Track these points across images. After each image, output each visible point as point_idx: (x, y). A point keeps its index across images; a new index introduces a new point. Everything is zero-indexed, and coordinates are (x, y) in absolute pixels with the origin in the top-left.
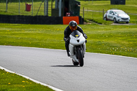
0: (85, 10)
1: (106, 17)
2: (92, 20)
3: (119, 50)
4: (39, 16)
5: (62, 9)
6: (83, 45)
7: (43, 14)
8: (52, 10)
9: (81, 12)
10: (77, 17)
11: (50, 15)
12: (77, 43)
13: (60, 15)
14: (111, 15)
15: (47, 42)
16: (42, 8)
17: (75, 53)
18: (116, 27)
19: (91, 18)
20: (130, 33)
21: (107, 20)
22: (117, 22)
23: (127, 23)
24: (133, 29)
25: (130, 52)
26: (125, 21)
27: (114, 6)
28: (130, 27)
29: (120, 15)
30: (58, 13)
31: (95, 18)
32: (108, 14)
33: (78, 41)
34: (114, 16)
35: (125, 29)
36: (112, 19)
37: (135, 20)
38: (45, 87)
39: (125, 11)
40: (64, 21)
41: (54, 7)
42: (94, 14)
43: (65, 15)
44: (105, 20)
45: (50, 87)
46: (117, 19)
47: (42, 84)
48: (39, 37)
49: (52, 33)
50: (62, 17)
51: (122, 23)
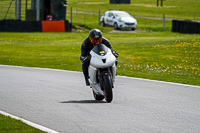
0: (74, 12)
1: (103, 21)
2: (83, 26)
3: (122, 67)
4: (9, 20)
5: (41, 10)
6: (111, 68)
7: (13, 17)
8: (27, 11)
9: (68, 15)
10: (63, 21)
11: (23, 19)
12: (102, 64)
13: (38, 19)
14: (110, 18)
15: (20, 57)
16: (13, 9)
17: (98, 81)
18: (117, 35)
19: (82, 23)
20: (137, 44)
21: (105, 25)
22: (118, 29)
23: (133, 29)
24: (142, 38)
25: (137, 70)
26: (130, 27)
27: (114, 5)
28: (137, 35)
29: (123, 19)
30: (35, 16)
31: (87, 23)
32: (106, 17)
33: (104, 61)
34: (115, 20)
35: (130, 38)
36: (112, 24)
37: (143, 26)
38: (17, 120)
39: (131, 13)
40: (43, 27)
41: (29, 7)
42: (86, 17)
43: (45, 18)
44: (101, 26)
45: (24, 121)
46: (119, 24)
47: (13, 117)
48: (8, 50)
49: (26, 45)
50: (40, 21)
51: (126, 29)
